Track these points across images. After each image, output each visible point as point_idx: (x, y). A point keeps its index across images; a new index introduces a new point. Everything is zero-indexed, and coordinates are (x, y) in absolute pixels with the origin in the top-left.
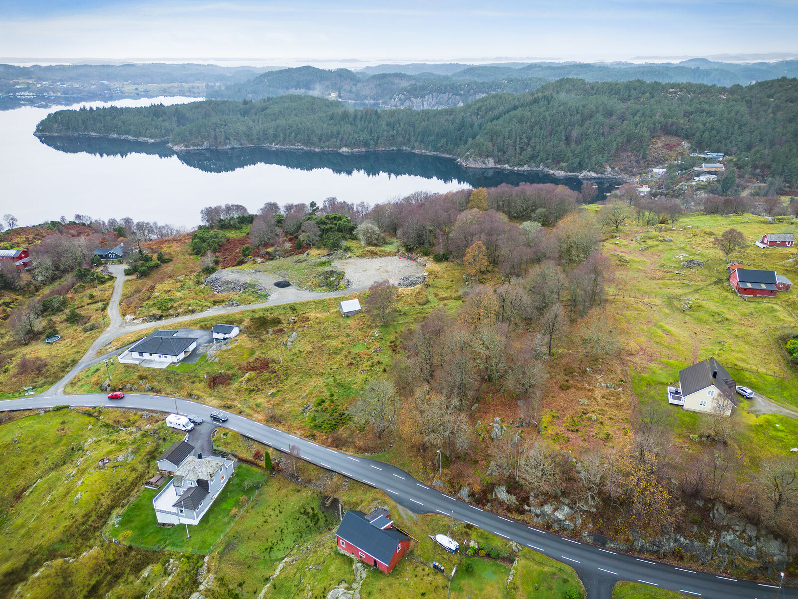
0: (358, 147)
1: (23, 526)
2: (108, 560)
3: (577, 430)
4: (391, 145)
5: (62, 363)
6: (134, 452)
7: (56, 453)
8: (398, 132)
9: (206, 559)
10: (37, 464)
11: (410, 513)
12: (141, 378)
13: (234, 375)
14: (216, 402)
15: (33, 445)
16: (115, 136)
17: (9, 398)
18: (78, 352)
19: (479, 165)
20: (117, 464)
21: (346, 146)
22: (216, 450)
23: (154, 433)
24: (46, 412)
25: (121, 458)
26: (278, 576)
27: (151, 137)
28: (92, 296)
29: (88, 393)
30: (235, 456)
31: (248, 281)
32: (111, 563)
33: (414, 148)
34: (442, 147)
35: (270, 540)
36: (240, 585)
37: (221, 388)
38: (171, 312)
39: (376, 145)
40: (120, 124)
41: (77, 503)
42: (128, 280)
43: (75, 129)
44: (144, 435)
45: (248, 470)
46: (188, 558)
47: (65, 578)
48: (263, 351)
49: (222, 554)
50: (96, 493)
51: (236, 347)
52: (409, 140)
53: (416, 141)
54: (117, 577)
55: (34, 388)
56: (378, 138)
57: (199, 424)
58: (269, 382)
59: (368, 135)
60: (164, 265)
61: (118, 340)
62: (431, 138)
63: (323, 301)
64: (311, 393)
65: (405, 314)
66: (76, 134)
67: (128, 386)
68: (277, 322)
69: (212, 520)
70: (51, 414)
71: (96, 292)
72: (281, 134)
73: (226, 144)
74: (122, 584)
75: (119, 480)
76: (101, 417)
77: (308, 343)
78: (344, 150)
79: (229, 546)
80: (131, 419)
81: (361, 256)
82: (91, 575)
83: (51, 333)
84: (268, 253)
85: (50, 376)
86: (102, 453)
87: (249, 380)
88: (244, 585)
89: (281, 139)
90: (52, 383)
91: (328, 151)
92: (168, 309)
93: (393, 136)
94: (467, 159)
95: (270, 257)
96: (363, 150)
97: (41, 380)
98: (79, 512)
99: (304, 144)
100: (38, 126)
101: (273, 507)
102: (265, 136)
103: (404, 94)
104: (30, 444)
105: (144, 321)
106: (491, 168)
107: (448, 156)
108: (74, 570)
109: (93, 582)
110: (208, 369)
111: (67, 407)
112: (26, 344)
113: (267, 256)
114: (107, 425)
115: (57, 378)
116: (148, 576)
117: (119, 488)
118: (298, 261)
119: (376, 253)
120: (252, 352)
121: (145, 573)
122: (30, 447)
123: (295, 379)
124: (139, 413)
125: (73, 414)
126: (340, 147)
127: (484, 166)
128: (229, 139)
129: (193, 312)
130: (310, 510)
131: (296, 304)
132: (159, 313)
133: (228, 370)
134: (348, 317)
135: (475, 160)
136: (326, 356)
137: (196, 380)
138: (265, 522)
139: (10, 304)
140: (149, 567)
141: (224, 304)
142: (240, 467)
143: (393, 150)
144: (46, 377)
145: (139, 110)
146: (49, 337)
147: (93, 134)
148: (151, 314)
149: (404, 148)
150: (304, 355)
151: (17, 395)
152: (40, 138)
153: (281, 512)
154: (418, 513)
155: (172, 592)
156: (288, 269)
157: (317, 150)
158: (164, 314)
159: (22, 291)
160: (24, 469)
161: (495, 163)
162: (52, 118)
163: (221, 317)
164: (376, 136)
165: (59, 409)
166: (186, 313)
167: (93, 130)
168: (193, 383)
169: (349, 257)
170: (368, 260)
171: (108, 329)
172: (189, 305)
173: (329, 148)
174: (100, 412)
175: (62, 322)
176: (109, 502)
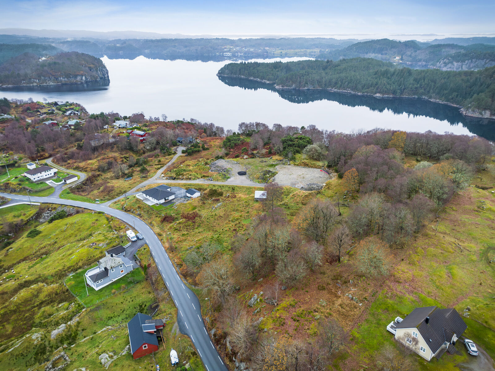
0: (388, 94)
1: (47, 263)
2: (57, 292)
3: (298, 321)
4: (414, 94)
5: (120, 191)
6: (107, 244)
7: (85, 233)
8: (421, 85)
9: (84, 310)
10: (76, 236)
11: (178, 330)
12: (139, 207)
13: (177, 218)
14: (157, 230)
15: (80, 227)
16: (252, 78)
17: (90, 202)
18: (130, 188)
19: (476, 115)
20: (97, 247)
21: (379, 93)
22: (135, 256)
23: (121, 237)
24: (95, 213)
25: (100, 245)
26: (99, 334)
27: (268, 80)
28: (160, 161)
29: (117, 209)
30: (140, 262)
31: (227, 168)
32: (57, 294)
33: (431, 97)
34: (452, 98)
35: (115, 313)
36: (83, 330)
37: (165, 224)
38: (180, 177)
39: (402, 93)
40: (256, 71)
41: (70, 260)
42: (181, 156)
43: (235, 74)
44: (117, 237)
45: (139, 272)
46: (79, 306)
47: (38, 293)
48: (200, 209)
49: (91, 311)
50: (80, 258)
51: (190, 203)
52: (429, 92)
53: (434, 92)
54: (52, 302)
55: (102, 200)
56: (404, 89)
57: (140, 239)
58: (188, 227)
59: (397, 86)
60: (203, 151)
61: (148, 186)
62: (445, 92)
63: (251, 188)
64: (200, 240)
65: (289, 208)
66: (235, 76)
67: (132, 210)
68: (221, 194)
69: (104, 291)
70: (96, 214)
71: (162, 159)
72: (340, 82)
73: (305, 86)
74: (50, 306)
75: (92, 256)
76: (111, 222)
77: (224, 211)
78: (378, 95)
79: (98, 308)
80: (121, 227)
81: (298, 165)
82: (46, 296)
83: (130, 176)
84: (253, 154)
85: (110, 196)
86: (96, 240)
87: (180, 223)
88: (84, 331)
89: (339, 85)
90: (109, 200)
91: (367, 95)
92: (180, 175)
93: (416, 88)
94: (467, 109)
95: (253, 156)
96: (391, 96)
97: (107, 197)
98: (68, 264)
99: (352, 90)
100: (219, 71)
101: (132, 296)
102: (330, 83)
103: (448, 59)
104: (79, 226)
105: (167, 179)
106: (487, 118)
107: (455, 106)
108: (43, 291)
109: (44, 300)
110: (168, 212)
111: (103, 213)
112: (118, 179)
113: (251, 156)
114: (110, 227)
115: (113, 198)
116: (60, 307)
117: (90, 259)
118: (262, 162)
119: (307, 165)
120: (195, 208)
121: (60, 305)
122: (78, 227)
123: (201, 229)
124: (126, 225)
125: (103, 217)
126: (376, 93)
127: (480, 116)
128: (307, 84)
129: (190, 179)
130: (143, 306)
131: (237, 186)
132: (175, 176)
133: (176, 215)
134: (257, 201)
135: (473, 111)
136: (227, 221)
137: (159, 215)
138: (122, 303)
139: (127, 158)
140: (64, 303)
141: (206, 178)
142: (137, 269)
143: (414, 98)
144: (109, 196)
145: (268, 65)
146: (128, 177)
147: (242, 76)
148: (171, 176)
149: (424, 97)
150: (216, 217)
151: (94, 201)
152: (219, 77)
153: (132, 301)
154: (181, 332)
155: (60, 319)
156: (252, 165)
157: (359, 94)
158: (177, 177)
159: (137, 152)
160: (70, 237)
161: (491, 114)
162: (227, 67)
163: (198, 185)
164: (403, 87)
165: (99, 213)
166: (187, 179)
167: (243, 75)
168: (157, 217)
169: (290, 164)
170: (300, 168)
171: (150, 179)
172: (191, 175)
173: (368, 93)
174: (112, 219)
175: (138, 171)
176: (81, 265)
